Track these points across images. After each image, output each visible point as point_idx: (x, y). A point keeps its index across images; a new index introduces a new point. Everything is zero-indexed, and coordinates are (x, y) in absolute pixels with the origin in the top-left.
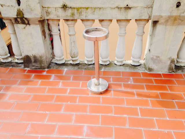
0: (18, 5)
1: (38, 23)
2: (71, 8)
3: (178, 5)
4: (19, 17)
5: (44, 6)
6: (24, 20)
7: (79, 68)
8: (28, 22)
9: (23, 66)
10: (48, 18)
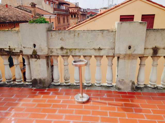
0: (33, 47)
1: (45, 58)
2: (66, 49)
3: (130, 48)
4: (34, 54)
5: (49, 48)
6: (36, 56)
7: (70, 88)
8: (39, 57)
9: (31, 87)
10: (51, 55)
